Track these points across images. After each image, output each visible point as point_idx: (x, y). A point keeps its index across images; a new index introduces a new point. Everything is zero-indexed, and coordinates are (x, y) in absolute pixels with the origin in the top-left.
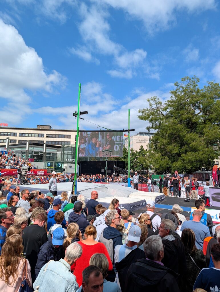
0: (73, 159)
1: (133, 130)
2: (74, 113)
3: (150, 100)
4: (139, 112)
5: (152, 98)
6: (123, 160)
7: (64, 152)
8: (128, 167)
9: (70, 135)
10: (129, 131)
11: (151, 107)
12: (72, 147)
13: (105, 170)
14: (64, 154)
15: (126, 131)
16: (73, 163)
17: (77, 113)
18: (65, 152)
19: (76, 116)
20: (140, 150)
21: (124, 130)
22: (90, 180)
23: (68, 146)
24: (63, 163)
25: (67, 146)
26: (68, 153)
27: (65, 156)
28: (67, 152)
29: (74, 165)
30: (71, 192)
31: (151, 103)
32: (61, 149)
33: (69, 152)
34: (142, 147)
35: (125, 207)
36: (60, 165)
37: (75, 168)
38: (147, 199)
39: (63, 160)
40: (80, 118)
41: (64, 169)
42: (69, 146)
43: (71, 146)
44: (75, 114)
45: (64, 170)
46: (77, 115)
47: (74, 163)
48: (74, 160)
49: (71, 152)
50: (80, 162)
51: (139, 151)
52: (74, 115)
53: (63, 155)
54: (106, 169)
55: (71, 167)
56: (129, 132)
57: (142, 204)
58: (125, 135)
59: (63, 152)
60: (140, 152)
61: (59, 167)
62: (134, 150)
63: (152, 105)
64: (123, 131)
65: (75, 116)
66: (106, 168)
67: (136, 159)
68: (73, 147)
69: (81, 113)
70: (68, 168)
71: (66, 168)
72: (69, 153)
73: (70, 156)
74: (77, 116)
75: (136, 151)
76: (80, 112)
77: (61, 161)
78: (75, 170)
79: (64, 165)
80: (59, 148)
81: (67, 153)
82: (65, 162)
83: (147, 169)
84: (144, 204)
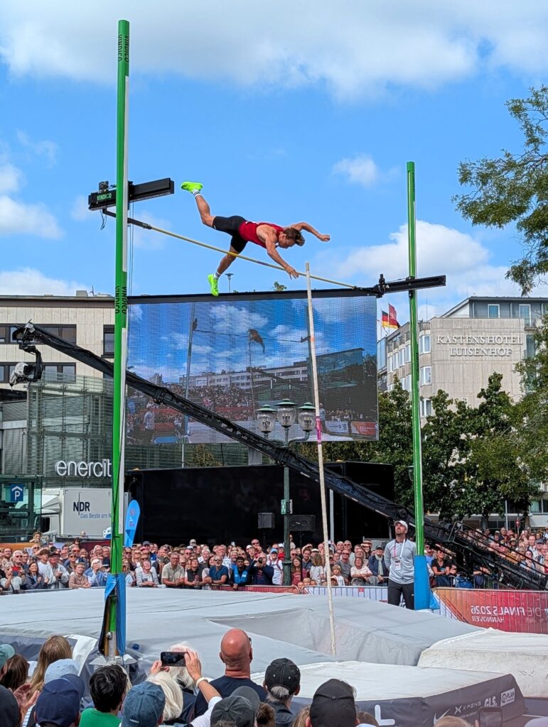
0: (95, 459)
1: (439, 281)
2: (97, 190)
3: (529, 105)
4: (465, 177)
5: (536, 95)
6: (380, 458)
7: (39, 422)
8: (413, 495)
9: (74, 326)
10: (411, 285)
11: (536, 149)
12: (84, 393)
13: (279, 519)
14: (42, 433)
15: (396, 287)
16: (92, 485)
17: (114, 192)
18: (47, 422)
19: (105, 212)
20: (483, 400)
21: (382, 280)
22: (210, 575)
23: (64, 390)
24: (40, 487)
25: (58, 386)
26: (64, 425)
27: (51, 444)
28: (59, 421)
29: (107, 492)
30: (94, 642)
31: (534, 123)
32: (23, 406)
33: (69, 420)
34: (496, 380)
35: (400, 717)
36: (21, 499)
37: (110, 511)
38: (523, 673)
39: (39, 470)
40: (130, 221)
41: (48, 520)
42: (70, 387)
43: (78, 386)
44: (102, 197)
45: (45, 524)
46: (112, 201)
47: (106, 483)
48: (99, 469)
49: (79, 420)
50: (137, 474)
51: (474, 403)
52: (94, 203)
53: (34, 440)
54: (283, 510)
55: (87, 506)
56: (412, 295)
57: (498, 700)
58: (384, 314)
59: (34, 423)
60: (483, 408)
61: (19, 505)
62: (451, 402)
63: (537, 135)
64: (380, 290)
65: (98, 212)
66: (285, 505)
67: (455, 453)
68: (93, 394)
69: (135, 193)
70: (68, 510)
71: (59, 513)
72: (69, 430)
73: (75, 445)
74: (112, 209)
75: (461, 405)
76: (131, 188)
77: (29, 473)
78: (110, 520)
79: (46, 498)
80: (11, 398)
81: (59, 430)
82: (47, 479)
83: (522, 506)
84: (508, 697)
